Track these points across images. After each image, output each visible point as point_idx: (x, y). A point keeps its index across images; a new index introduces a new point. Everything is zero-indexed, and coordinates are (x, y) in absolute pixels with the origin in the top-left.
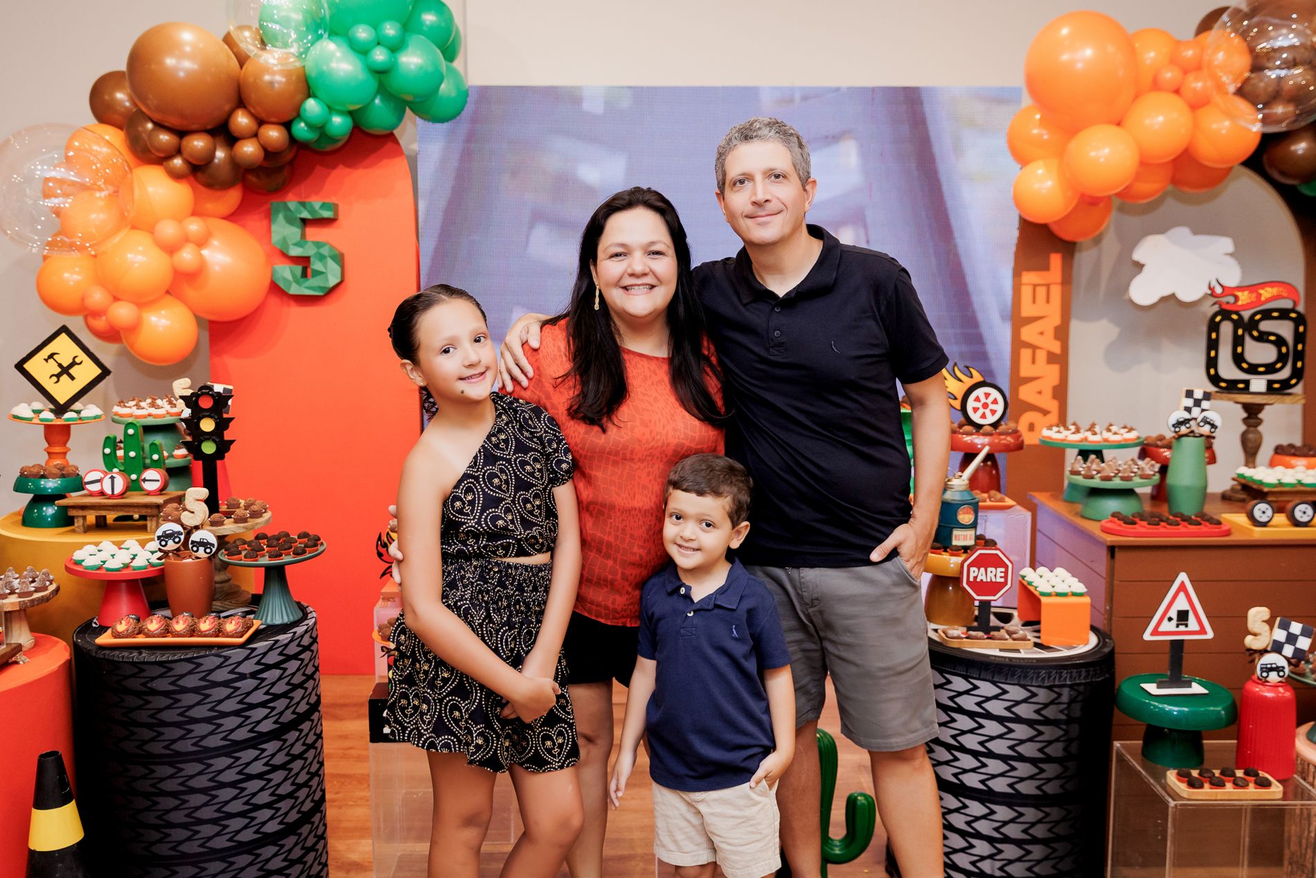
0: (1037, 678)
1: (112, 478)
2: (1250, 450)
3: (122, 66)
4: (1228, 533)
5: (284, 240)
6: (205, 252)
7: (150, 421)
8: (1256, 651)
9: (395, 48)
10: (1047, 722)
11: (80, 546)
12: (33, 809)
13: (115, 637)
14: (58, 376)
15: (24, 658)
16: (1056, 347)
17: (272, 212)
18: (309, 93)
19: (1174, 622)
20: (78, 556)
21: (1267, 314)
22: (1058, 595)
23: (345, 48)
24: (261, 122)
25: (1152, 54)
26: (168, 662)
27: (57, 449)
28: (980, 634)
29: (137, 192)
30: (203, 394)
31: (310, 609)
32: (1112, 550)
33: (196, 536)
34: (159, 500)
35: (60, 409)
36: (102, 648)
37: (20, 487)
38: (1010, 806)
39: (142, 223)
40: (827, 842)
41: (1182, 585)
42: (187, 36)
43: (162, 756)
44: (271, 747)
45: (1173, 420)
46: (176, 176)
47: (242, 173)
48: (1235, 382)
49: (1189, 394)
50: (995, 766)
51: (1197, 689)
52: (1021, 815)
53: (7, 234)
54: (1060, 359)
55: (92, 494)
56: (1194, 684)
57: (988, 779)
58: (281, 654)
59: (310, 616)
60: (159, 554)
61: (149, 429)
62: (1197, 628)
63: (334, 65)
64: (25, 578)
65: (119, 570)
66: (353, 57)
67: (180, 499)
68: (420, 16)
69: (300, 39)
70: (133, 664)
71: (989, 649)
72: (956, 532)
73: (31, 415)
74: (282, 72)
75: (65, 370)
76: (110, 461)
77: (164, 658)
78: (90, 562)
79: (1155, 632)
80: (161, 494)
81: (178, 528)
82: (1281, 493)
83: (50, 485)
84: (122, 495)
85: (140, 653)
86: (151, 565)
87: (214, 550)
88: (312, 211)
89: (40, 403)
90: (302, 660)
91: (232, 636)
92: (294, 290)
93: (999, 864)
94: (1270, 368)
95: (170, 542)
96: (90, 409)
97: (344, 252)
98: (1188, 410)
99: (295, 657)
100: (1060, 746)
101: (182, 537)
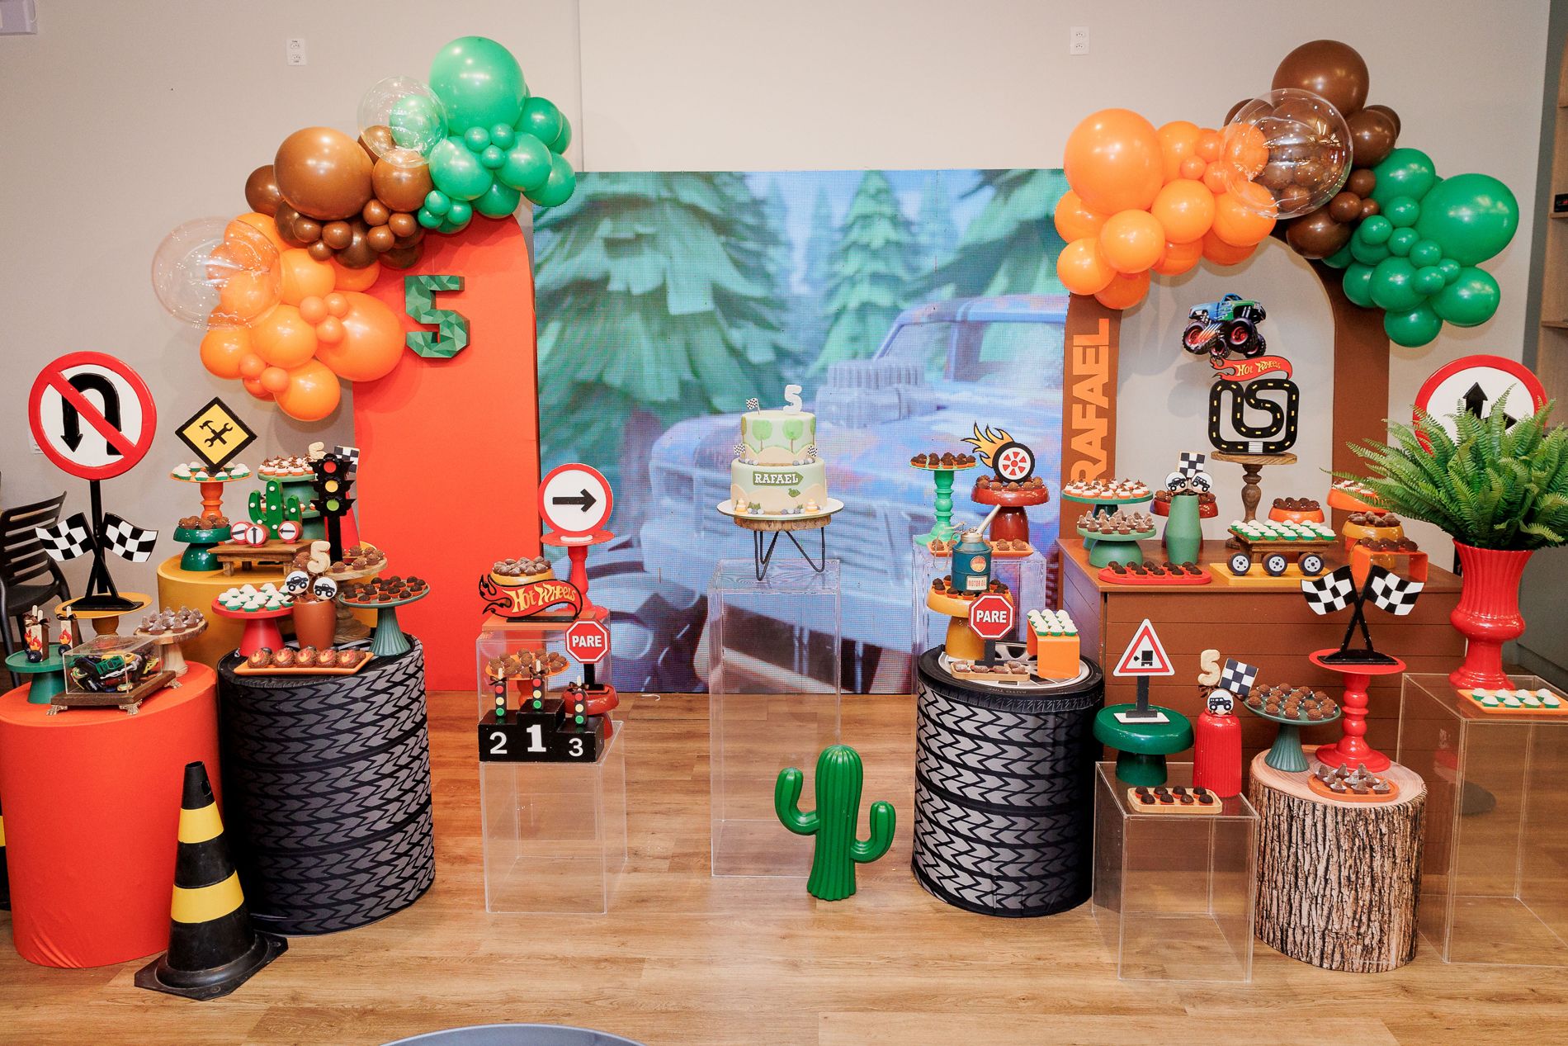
0: (1026, 707)
1: (254, 530)
2: (1250, 504)
3: (272, 162)
4: (1209, 581)
5: (417, 310)
6: (346, 323)
7: (290, 479)
8: (1207, 687)
9: (506, 147)
10: (1035, 744)
11: (225, 589)
12: (182, 810)
13: (251, 667)
14: (212, 440)
15: (177, 683)
16: (1104, 403)
17: (407, 285)
18: (434, 187)
19: (1140, 661)
20: (222, 597)
21: (1263, 385)
22: (1053, 634)
23: (462, 148)
24: (391, 212)
25: (1180, 145)
26: (292, 688)
27: (212, 503)
28: (984, 667)
29: (284, 272)
30: (327, 461)
31: (419, 642)
32: (1105, 595)
33: (319, 582)
34: (293, 548)
35: (213, 469)
36: (240, 676)
37: (179, 537)
38: (1004, 815)
39: (288, 300)
40: (854, 844)
41: (1146, 630)
42: (326, 140)
43: (289, 766)
44: (381, 758)
45: (1169, 481)
46: (319, 258)
47: (375, 254)
48: (1236, 444)
49: (1185, 457)
50: (991, 781)
51: (1161, 718)
52: (1014, 823)
53: (172, 313)
54: (1109, 414)
55: (237, 543)
56: (1159, 714)
57: (986, 793)
58: (388, 681)
59: (416, 648)
60: (289, 597)
61: (288, 485)
62: (1160, 666)
63: (453, 162)
64: (179, 616)
65: (255, 610)
66: (468, 155)
67: (308, 548)
68: (530, 116)
69: (424, 139)
70: (264, 690)
71: (990, 681)
72: (969, 579)
73: (188, 474)
74: (408, 170)
75: (218, 436)
76: (255, 513)
77: (289, 685)
78: (232, 603)
79: (1123, 669)
80: (296, 543)
81: (304, 575)
82: (1264, 545)
83: (204, 535)
84: (263, 544)
85: (270, 681)
86: (283, 606)
87: (334, 593)
88: (440, 284)
89: (198, 463)
90: (408, 686)
91: (346, 667)
92: (426, 353)
93: (996, 865)
94: (1266, 432)
95: (298, 587)
96: (239, 468)
97: (469, 318)
98: (1183, 471)
99: (401, 683)
100: (1047, 765)
101: (308, 583)
